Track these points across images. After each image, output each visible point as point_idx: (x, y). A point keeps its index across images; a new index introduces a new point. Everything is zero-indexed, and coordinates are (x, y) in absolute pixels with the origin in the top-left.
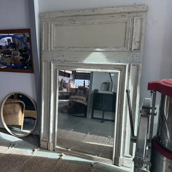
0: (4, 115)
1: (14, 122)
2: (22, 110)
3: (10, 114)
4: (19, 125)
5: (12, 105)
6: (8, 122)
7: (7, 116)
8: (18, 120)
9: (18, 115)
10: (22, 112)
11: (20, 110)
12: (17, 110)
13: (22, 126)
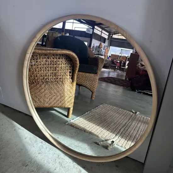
0: (31, 83)
1: (55, 101)
2: (71, 74)
3: (47, 82)
4: (66, 106)
5: (49, 60)
6: (42, 100)
7: (38, 86)
8: (62, 96)
9: (63, 84)
10: (72, 78)
11: (68, 74)
12: (60, 73)
13: (72, 109)
